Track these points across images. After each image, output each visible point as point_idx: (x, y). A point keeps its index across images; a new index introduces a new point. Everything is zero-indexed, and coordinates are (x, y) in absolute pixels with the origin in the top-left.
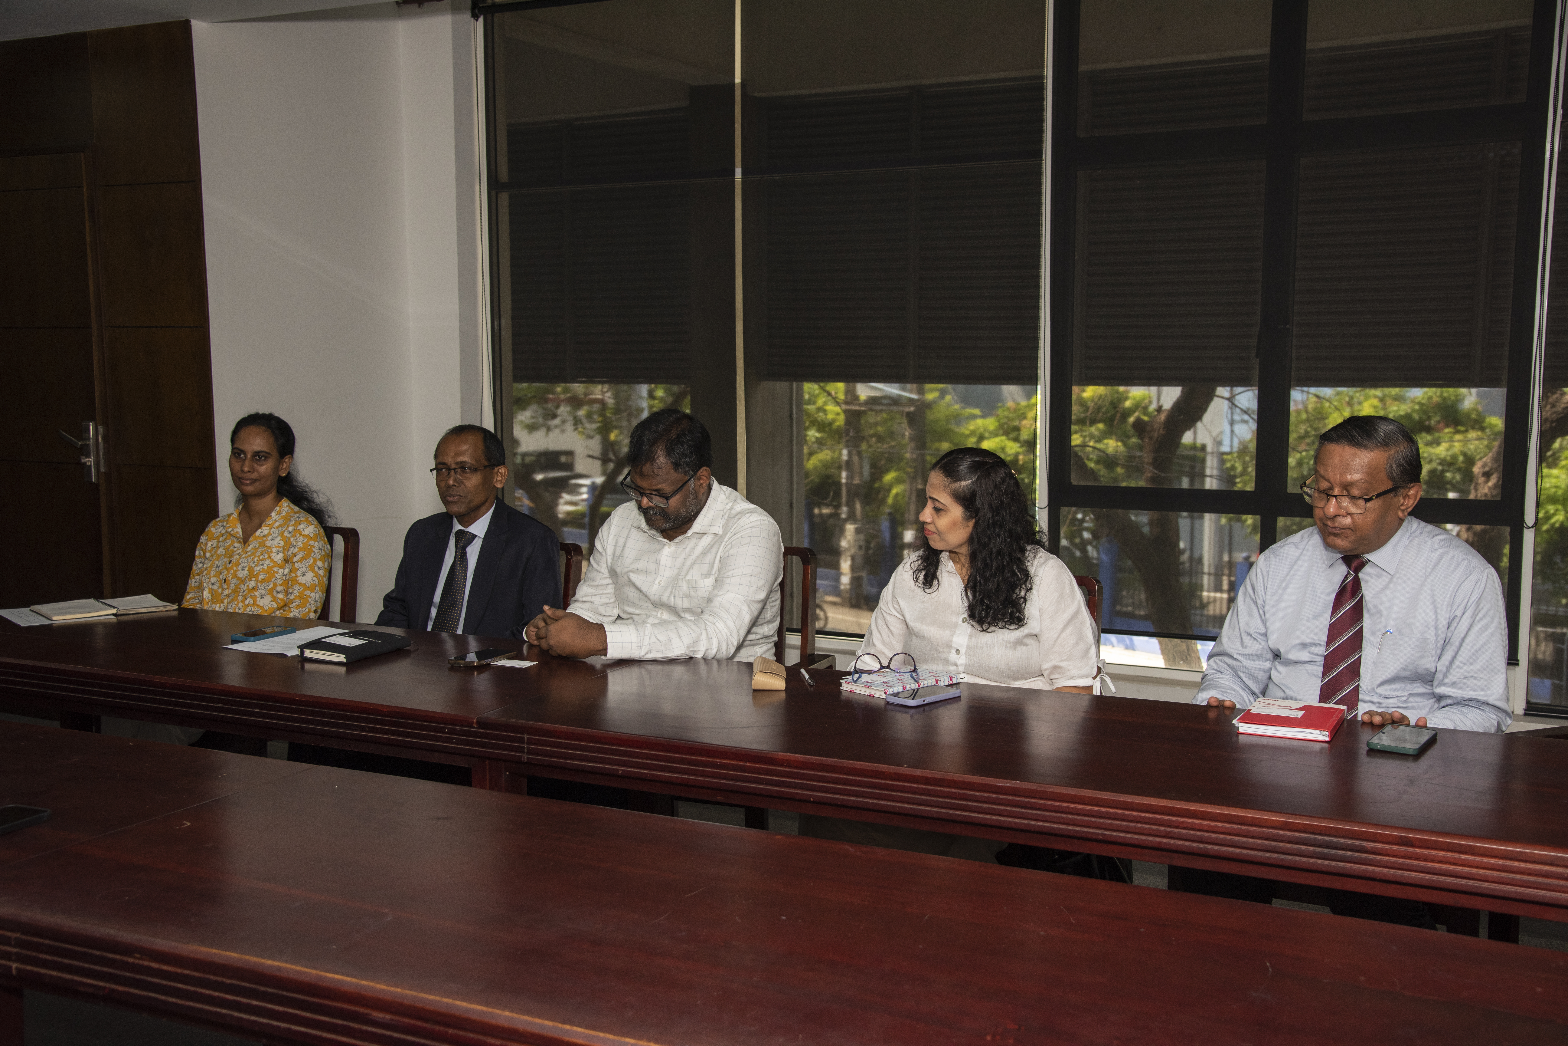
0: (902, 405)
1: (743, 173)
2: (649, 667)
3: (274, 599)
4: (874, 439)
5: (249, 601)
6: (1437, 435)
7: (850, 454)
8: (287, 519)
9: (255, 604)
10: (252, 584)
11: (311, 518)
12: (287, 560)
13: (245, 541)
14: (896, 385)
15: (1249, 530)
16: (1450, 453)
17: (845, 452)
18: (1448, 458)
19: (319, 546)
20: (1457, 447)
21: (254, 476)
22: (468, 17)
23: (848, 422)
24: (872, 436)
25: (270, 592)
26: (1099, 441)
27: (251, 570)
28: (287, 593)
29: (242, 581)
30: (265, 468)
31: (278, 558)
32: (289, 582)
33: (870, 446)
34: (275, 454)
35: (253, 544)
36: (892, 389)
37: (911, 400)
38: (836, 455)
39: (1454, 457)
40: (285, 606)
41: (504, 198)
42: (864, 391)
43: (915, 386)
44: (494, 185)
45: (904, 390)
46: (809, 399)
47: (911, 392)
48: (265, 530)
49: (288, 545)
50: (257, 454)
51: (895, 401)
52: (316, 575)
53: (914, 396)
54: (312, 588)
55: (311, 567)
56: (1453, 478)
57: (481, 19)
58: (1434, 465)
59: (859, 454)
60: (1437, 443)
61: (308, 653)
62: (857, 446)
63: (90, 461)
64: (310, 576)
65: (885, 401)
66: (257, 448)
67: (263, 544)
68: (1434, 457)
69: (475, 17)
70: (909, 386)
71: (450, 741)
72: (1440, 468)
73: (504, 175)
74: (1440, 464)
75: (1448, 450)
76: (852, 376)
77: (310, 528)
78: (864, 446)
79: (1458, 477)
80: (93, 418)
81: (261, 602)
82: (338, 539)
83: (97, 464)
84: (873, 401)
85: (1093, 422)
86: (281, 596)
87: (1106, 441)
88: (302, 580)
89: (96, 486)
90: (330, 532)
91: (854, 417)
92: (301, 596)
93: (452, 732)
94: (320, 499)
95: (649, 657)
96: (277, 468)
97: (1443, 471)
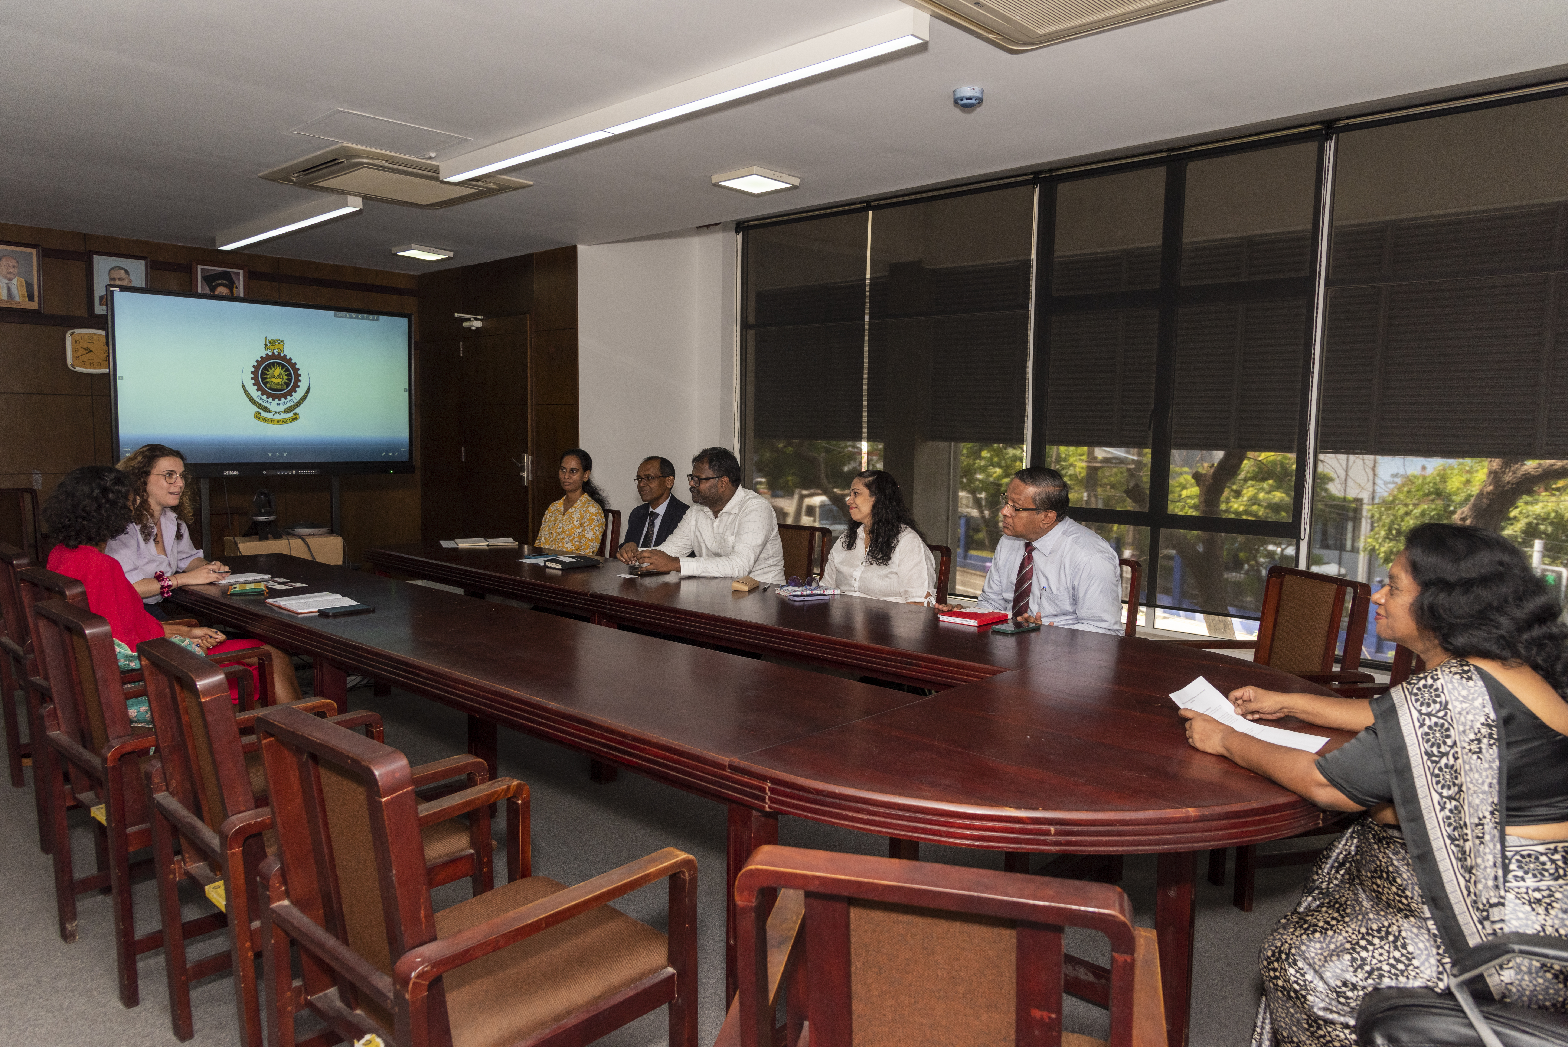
0: (1127, 464)
1: (870, 319)
2: (703, 580)
3: (573, 545)
4: (1109, 487)
5: (561, 544)
6: (1536, 497)
7: (1089, 496)
8: (584, 504)
9: (563, 546)
10: (563, 536)
11: (596, 504)
12: (581, 525)
13: (564, 514)
14: (1123, 449)
15: (1381, 561)
16: (1544, 510)
17: (1085, 494)
18: (1542, 514)
19: (599, 519)
20: (1551, 506)
21: (571, 481)
22: (733, 233)
23: (1088, 475)
24: (1106, 484)
25: (571, 541)
26: (1269, 492)
27: (563, 529)
28: (580, 542)
29: (558, 534)
30: (576, 477)
31: (577, 523)
32: (581, 537)
33: (1105, 491)
34: (581, 470)
35: (567, 516)
36: (1119, 452)
37: (1133, 460)
38: (1079, 496)
39: (1548, 514)
40: (578, 549)
41: (751, 334)
42: (1100, 453)
43: (1136, 450)
44: (745, 326)
45: (1128, 453)
46: (1065, 458)
47: (1133, 455)
48: (573, 509)
49: (582, 517)
50: (572, 470)
51: (1122, 461)
52: (595, 534)
53: (1135, 458)
54: (592, 540)
55: (592, 530)
56: (1546, 529)
57: (741, 234)
58: (1530, 519)
59: (1096, 496)
60: (1536, 502)
61: (548, 564)
62: (1094, 490)
63: (525, 474)
64: (591, 534)
65: (1114, 461)
66: (572, 467)
67: (571, 516)
68: (1531, 513)
69: (737, 232)
70: (1132, 450)
71: (579, 603)
72: (1535, 521)
73: (752, 320)
74: (1535, 519)
75: (1543, 508)
76: (1092, 443)
77: (594, 509)
78: (1100, 491)
79: (1550, 529)
80: (526, 452)
81: (566, 546)
82: (611, 516)
83: (528, 476)
84: (1106, 460)
85: (1264, 479)
86: (577, 543)
87: (1273, 493)
88: (587, 536)
89: (527, 487)
90: (606, 512)
91: (1092, 471)
92: (586, 544)
93: (581, 599)
94: (603, 493)
95: (703, 575)
96: (582, 477)
97: (1538, 524)
